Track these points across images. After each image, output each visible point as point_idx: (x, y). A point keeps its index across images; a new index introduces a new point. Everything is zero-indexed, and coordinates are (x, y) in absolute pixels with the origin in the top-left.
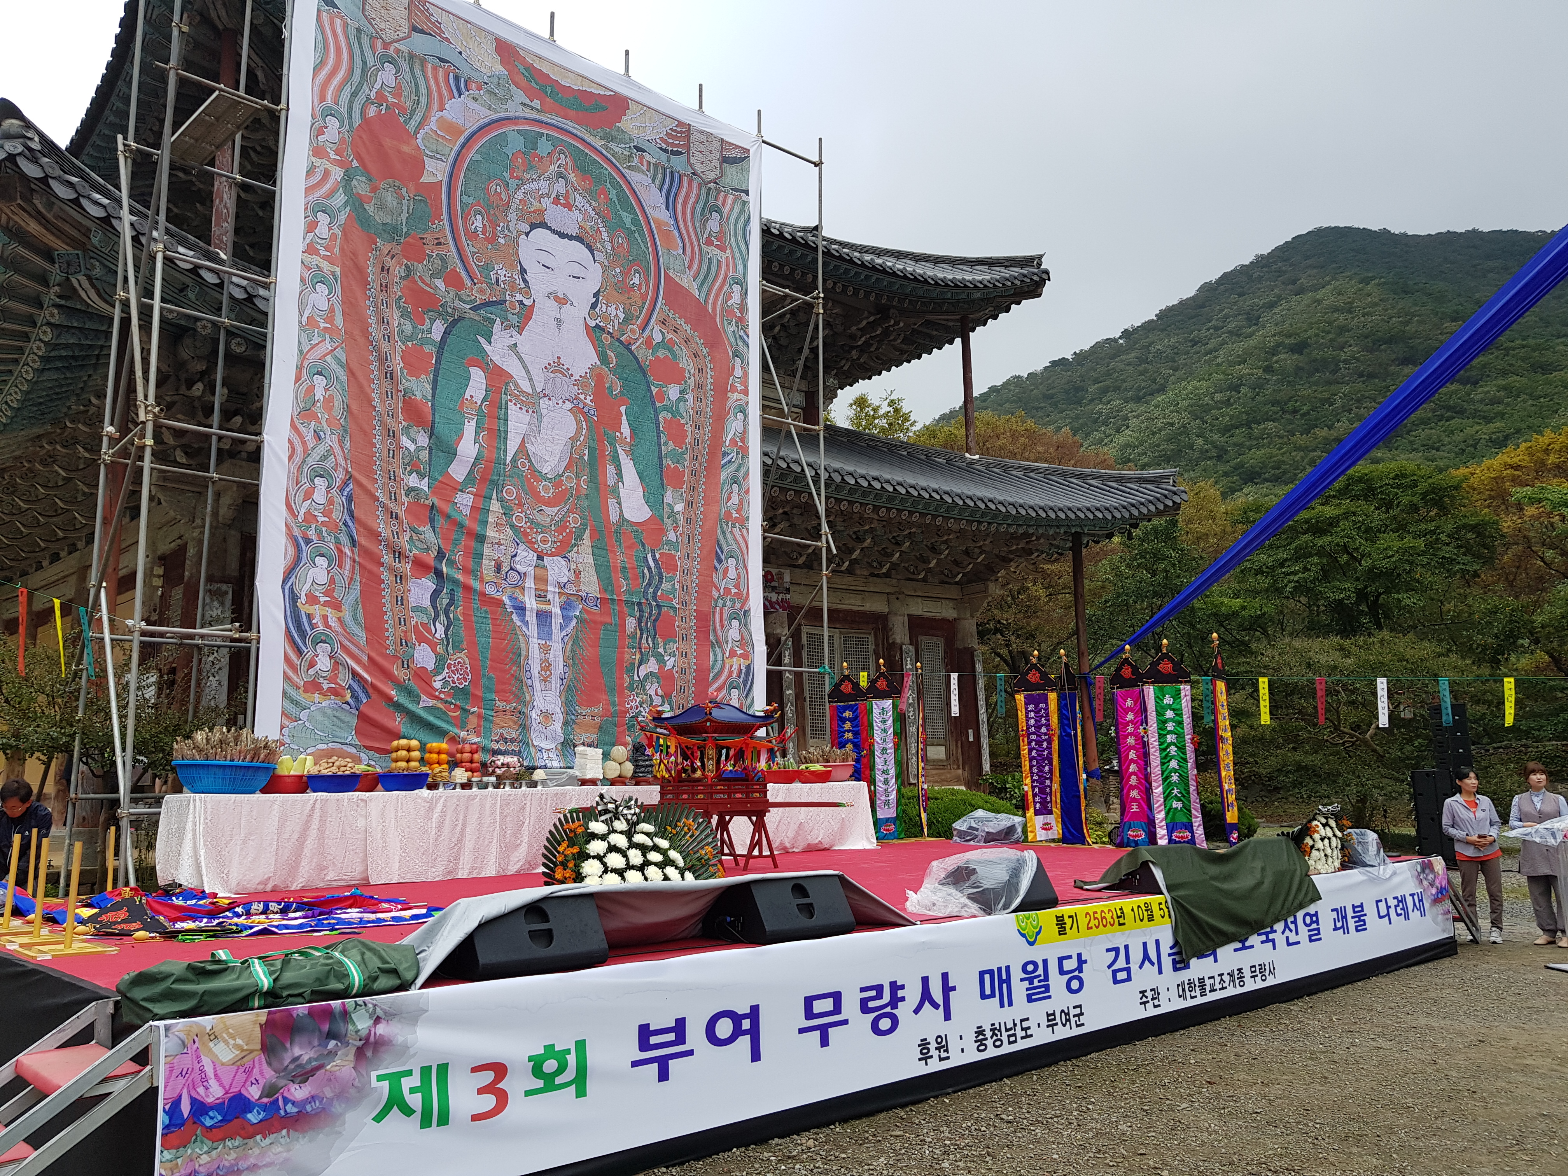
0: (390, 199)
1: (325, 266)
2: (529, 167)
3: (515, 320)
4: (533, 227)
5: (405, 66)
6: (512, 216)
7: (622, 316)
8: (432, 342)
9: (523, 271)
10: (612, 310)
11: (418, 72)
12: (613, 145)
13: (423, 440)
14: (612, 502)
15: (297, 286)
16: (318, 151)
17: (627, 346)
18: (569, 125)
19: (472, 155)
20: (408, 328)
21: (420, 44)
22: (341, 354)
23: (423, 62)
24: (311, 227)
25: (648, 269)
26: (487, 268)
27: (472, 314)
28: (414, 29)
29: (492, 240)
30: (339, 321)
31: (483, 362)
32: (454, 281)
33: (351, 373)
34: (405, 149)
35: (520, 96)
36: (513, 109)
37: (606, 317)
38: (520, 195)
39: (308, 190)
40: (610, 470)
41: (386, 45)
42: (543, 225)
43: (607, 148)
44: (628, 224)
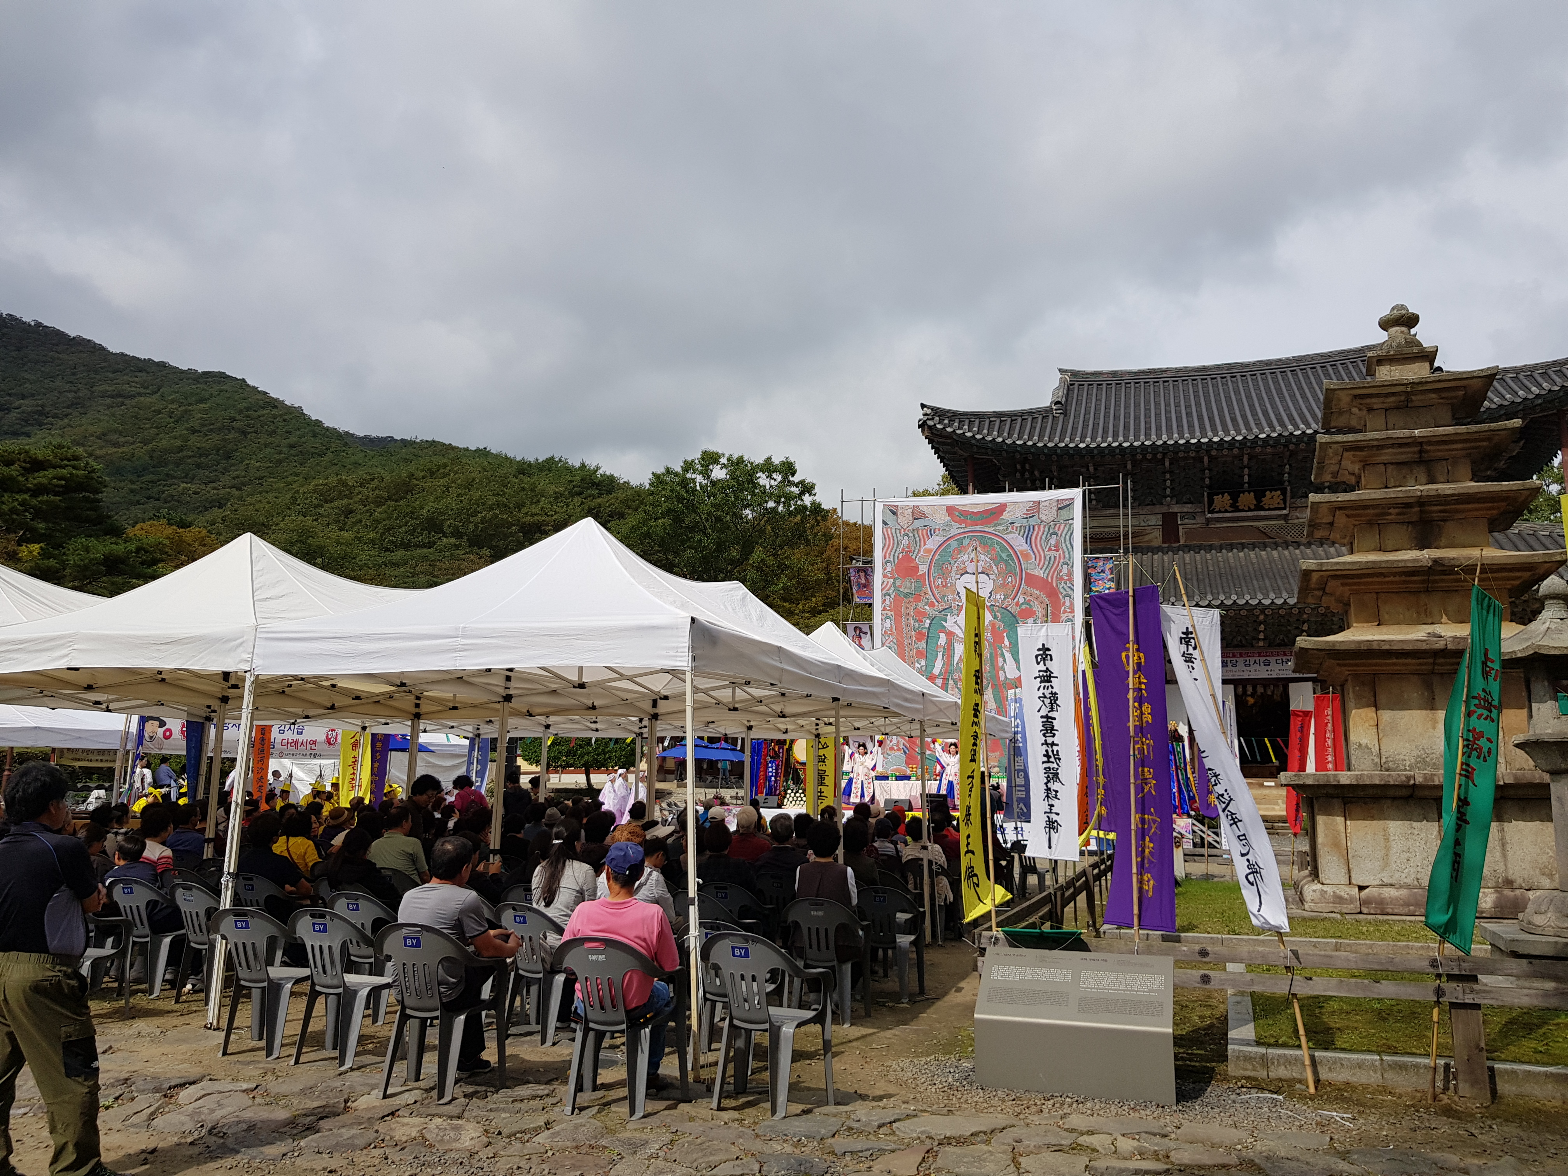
0: (908, 584)
1: (889, 613)
2: (959, 552)
3: (956, 612)
4: (962, 575)
5: (911, 535)
6: (953, 574)
7: (1003, 597)
8: (925, 628)
9: (958, 593)
10: (998, 597)
11: (916, 535)
12: (998, 528)
13: (923, 663)
14: (1001, 673)
15: (880, 622)
16: (885, 576)
17: (1005, 609)
18: (978, 528)
19: (936, 557)
20: (917, 625)
21: (918, 524)
22: (895, 641)
23: (918, 530)
24: (884, 602)
25: (1016, 574)
26: (944, 596)
27: (939, 615)
28: (915, 519)
29: (945, 586)
30: (894, 630)
31: (943, 629)
32: (932, 605)
33: (898, 646)
34: (912, 565)
35: (957, 525)
36: (954, 532)
37: (995, 600)
38: (956, 565)
39: (882, 590)
40: (1000, 660)
41: (905, 530)
42: (967, 573)
43: (995, 530)
44: (1005, 558)
